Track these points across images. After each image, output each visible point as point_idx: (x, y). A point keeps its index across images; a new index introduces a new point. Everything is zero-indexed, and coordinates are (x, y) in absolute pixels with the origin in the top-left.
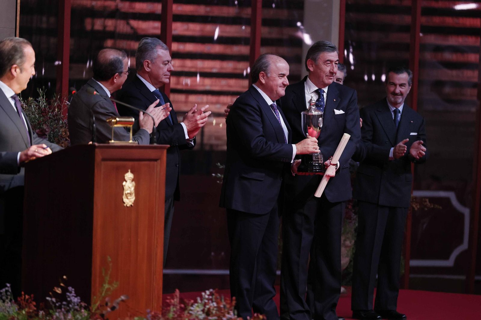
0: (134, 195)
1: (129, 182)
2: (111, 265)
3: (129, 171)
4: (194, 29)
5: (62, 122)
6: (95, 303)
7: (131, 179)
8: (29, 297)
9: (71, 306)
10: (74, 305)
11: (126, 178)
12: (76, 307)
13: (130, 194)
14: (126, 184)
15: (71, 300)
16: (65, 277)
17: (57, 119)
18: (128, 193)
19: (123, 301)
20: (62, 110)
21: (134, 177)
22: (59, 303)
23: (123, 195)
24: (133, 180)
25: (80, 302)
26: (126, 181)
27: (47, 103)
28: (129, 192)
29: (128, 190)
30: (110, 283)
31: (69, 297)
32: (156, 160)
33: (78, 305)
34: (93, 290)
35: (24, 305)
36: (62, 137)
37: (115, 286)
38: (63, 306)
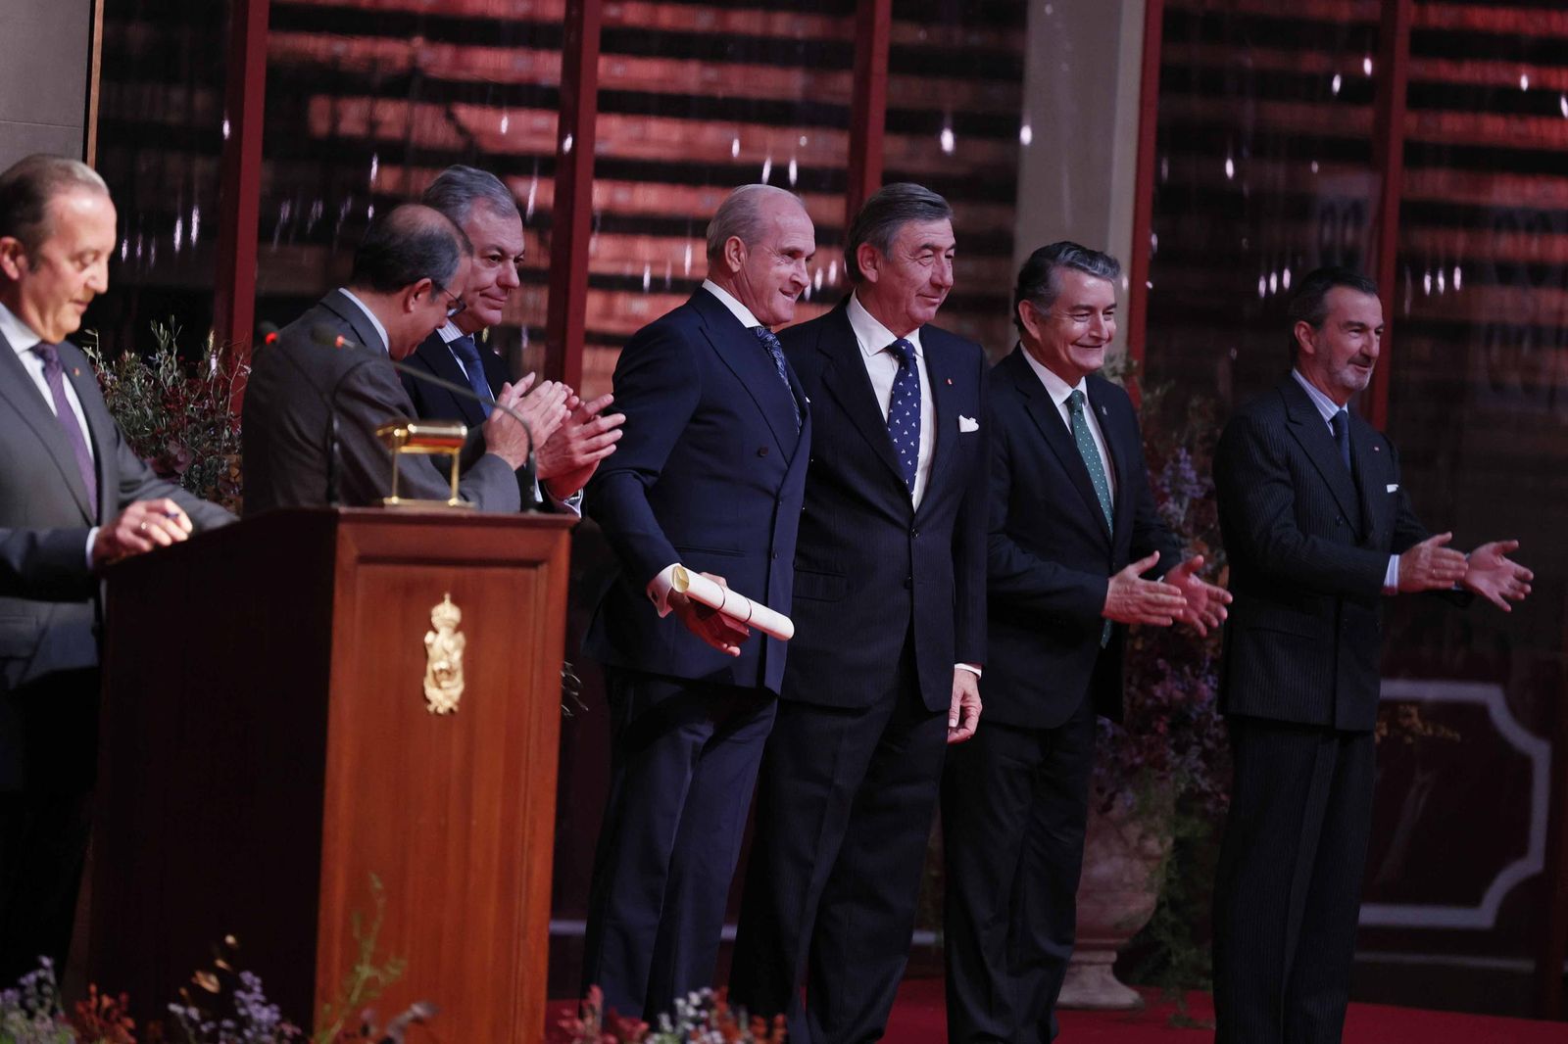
0: (459, 677)
1: (444, 632)
2: (381, 902)
3: (447, 596)
4: (662, 137)
5: (231, 435)
6: (328, 1026)
7: (453, 625)
8: (112, 1001)
9: (248, 1033)
10: (260, 1032)
11: (436, 620)
12: (266, 1038)
13: (449, 673)
14: (436, 637)
15: (249, 1017)
16: (230, 939)
17: (213, 424)
18: (441, 671)
19: (417, 1020)
20: (231, 395)
21: (463, 616)
22: (211, 1025)
23: (424, 673)
24: (458, 628)
25: (278, 1023)
26: (436, 632)
27: (182, 371)
28: (443, 665)
29: (440, 659)
30: (378, 962)
31: (243, 1005)
32: (533, 564)
33: (271, 1031)
34: (320, 981)
35: (96, 1029)
36: (228, 481)
37: (395, 971)
38: (222, 1034)
